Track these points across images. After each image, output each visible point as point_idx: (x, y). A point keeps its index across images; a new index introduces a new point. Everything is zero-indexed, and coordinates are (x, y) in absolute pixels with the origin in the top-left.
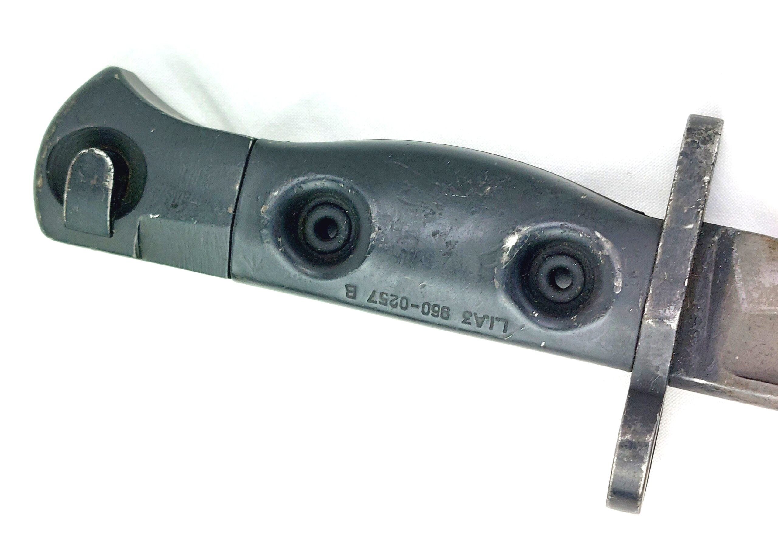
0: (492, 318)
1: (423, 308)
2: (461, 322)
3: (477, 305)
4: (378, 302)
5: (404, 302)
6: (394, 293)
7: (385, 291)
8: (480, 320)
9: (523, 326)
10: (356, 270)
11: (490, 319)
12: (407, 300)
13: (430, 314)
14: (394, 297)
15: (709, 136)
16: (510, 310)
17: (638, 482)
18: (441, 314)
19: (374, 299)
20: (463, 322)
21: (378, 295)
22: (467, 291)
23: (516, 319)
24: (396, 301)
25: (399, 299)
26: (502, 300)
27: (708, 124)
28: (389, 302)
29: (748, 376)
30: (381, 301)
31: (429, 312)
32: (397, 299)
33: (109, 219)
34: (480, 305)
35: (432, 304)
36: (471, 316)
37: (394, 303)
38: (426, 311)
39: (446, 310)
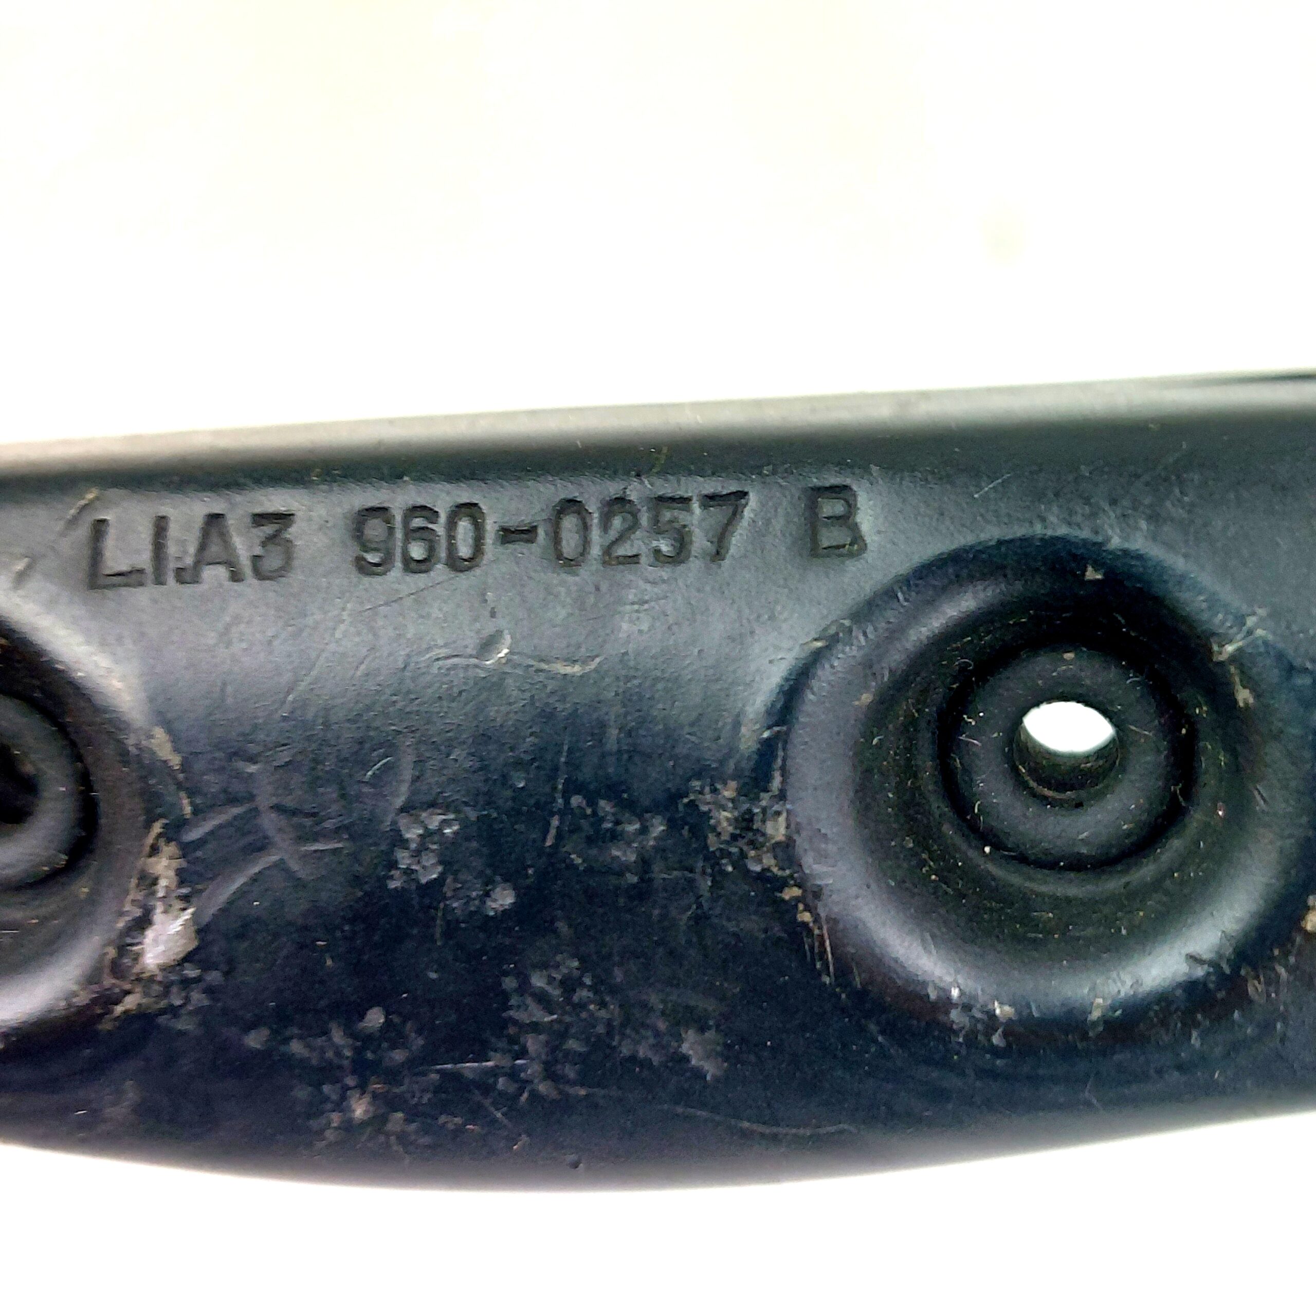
0: (159, 580)
1: (479, 539)
2: (299, 514)
3: (237, 619)
4: (696, 506)
5: (570, 543)
6: (626, 575)
7: (665, 573)
8: (215, 549)
9: (21, 578)
10: (819, 644)
11: (172, 565)
12: (559, 556)
13: (443, 518)
14: (623, 550)
16: (88, 643)
18: (391, 530)
19: (718, 514)
20: (289, 519)
21: (700, 542)
22: (287, 677)
23: (50, 605)
24: (613, 534)
25: (596, 551)
26: (123, 678)
28: (644, 519)
30: (683, 517)
31: (452, 525)
32: (607, 551)
34: (220, 626)
35: (440, 570)
36: (256, 559)
37: (617, 523)
38: (464, 526)
39: (372, 558)
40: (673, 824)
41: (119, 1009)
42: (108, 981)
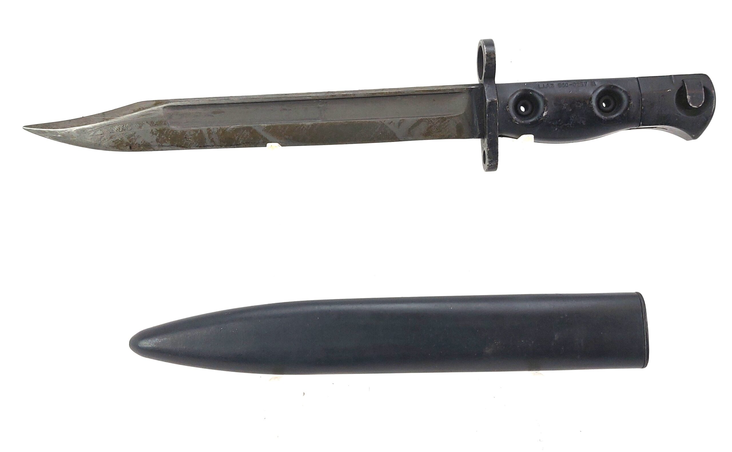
1: (568, 85)
15: (490, 164)
17: (486, 48)
20: (553, 84)
27: (491, 168)
29: (459, 93)
31: (566, 84)
33: (686, 85)
39: (560, 86)
40: (584, 104)
41: (540, 120)
42: (540, 117)
